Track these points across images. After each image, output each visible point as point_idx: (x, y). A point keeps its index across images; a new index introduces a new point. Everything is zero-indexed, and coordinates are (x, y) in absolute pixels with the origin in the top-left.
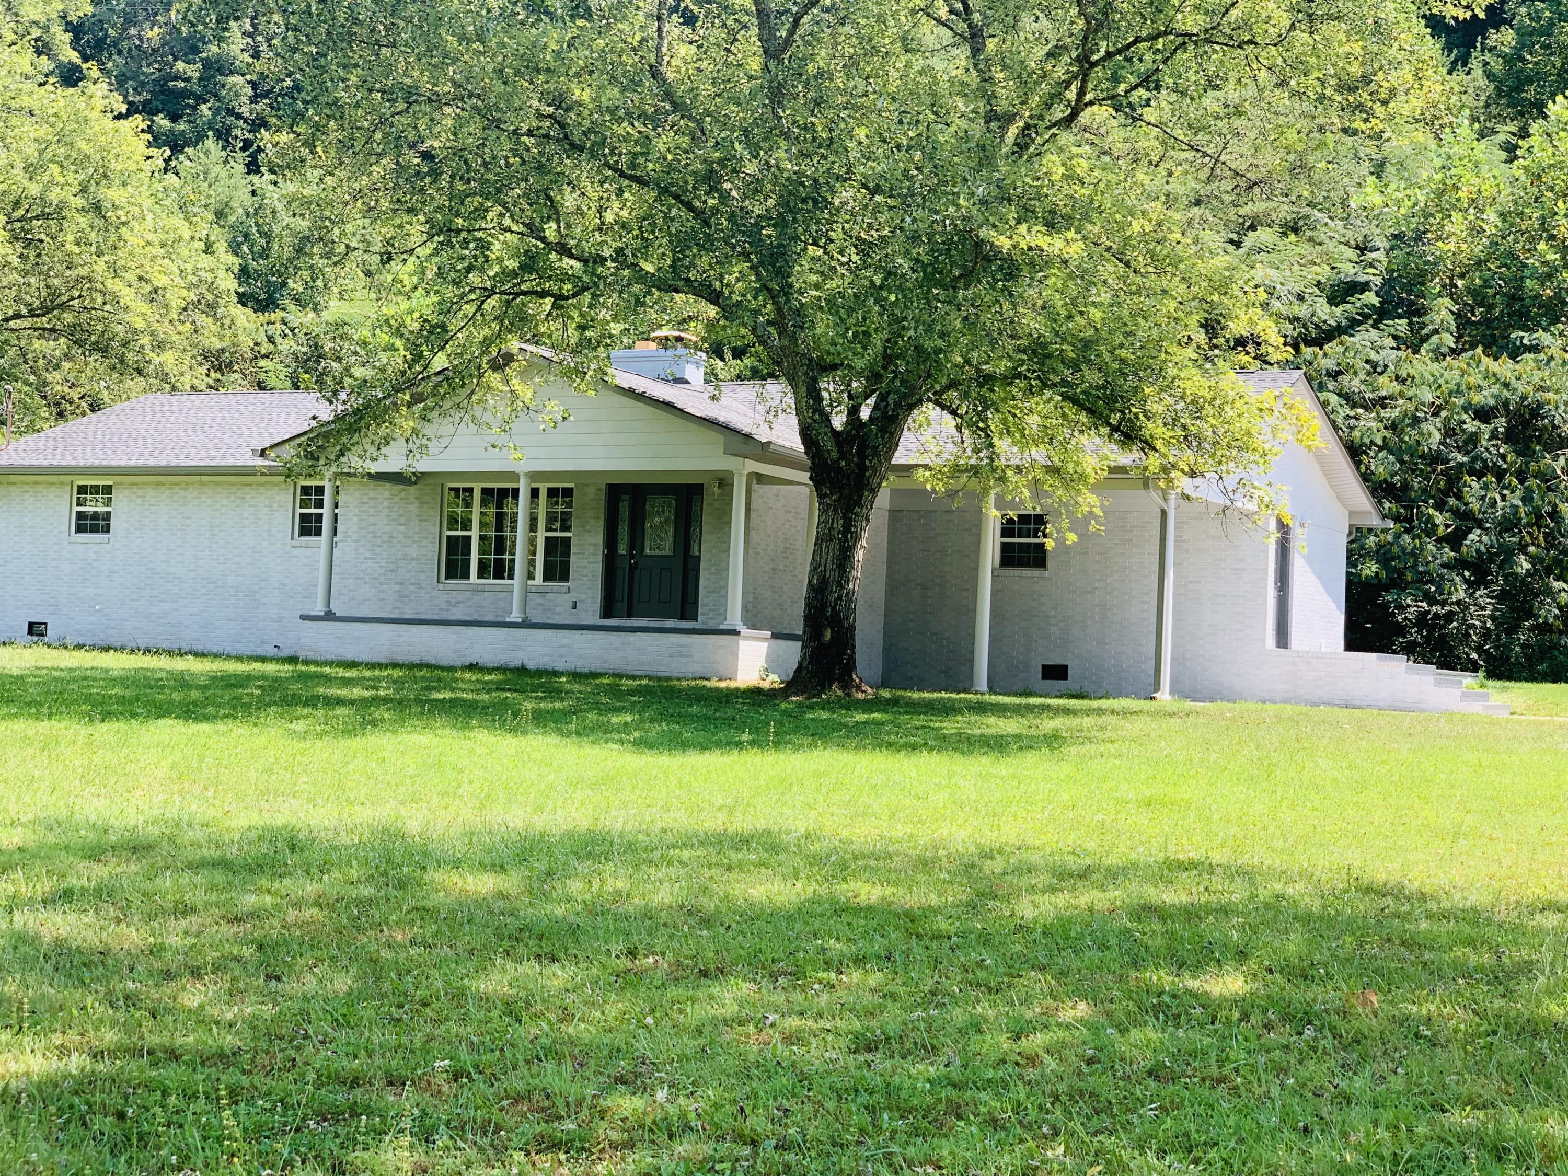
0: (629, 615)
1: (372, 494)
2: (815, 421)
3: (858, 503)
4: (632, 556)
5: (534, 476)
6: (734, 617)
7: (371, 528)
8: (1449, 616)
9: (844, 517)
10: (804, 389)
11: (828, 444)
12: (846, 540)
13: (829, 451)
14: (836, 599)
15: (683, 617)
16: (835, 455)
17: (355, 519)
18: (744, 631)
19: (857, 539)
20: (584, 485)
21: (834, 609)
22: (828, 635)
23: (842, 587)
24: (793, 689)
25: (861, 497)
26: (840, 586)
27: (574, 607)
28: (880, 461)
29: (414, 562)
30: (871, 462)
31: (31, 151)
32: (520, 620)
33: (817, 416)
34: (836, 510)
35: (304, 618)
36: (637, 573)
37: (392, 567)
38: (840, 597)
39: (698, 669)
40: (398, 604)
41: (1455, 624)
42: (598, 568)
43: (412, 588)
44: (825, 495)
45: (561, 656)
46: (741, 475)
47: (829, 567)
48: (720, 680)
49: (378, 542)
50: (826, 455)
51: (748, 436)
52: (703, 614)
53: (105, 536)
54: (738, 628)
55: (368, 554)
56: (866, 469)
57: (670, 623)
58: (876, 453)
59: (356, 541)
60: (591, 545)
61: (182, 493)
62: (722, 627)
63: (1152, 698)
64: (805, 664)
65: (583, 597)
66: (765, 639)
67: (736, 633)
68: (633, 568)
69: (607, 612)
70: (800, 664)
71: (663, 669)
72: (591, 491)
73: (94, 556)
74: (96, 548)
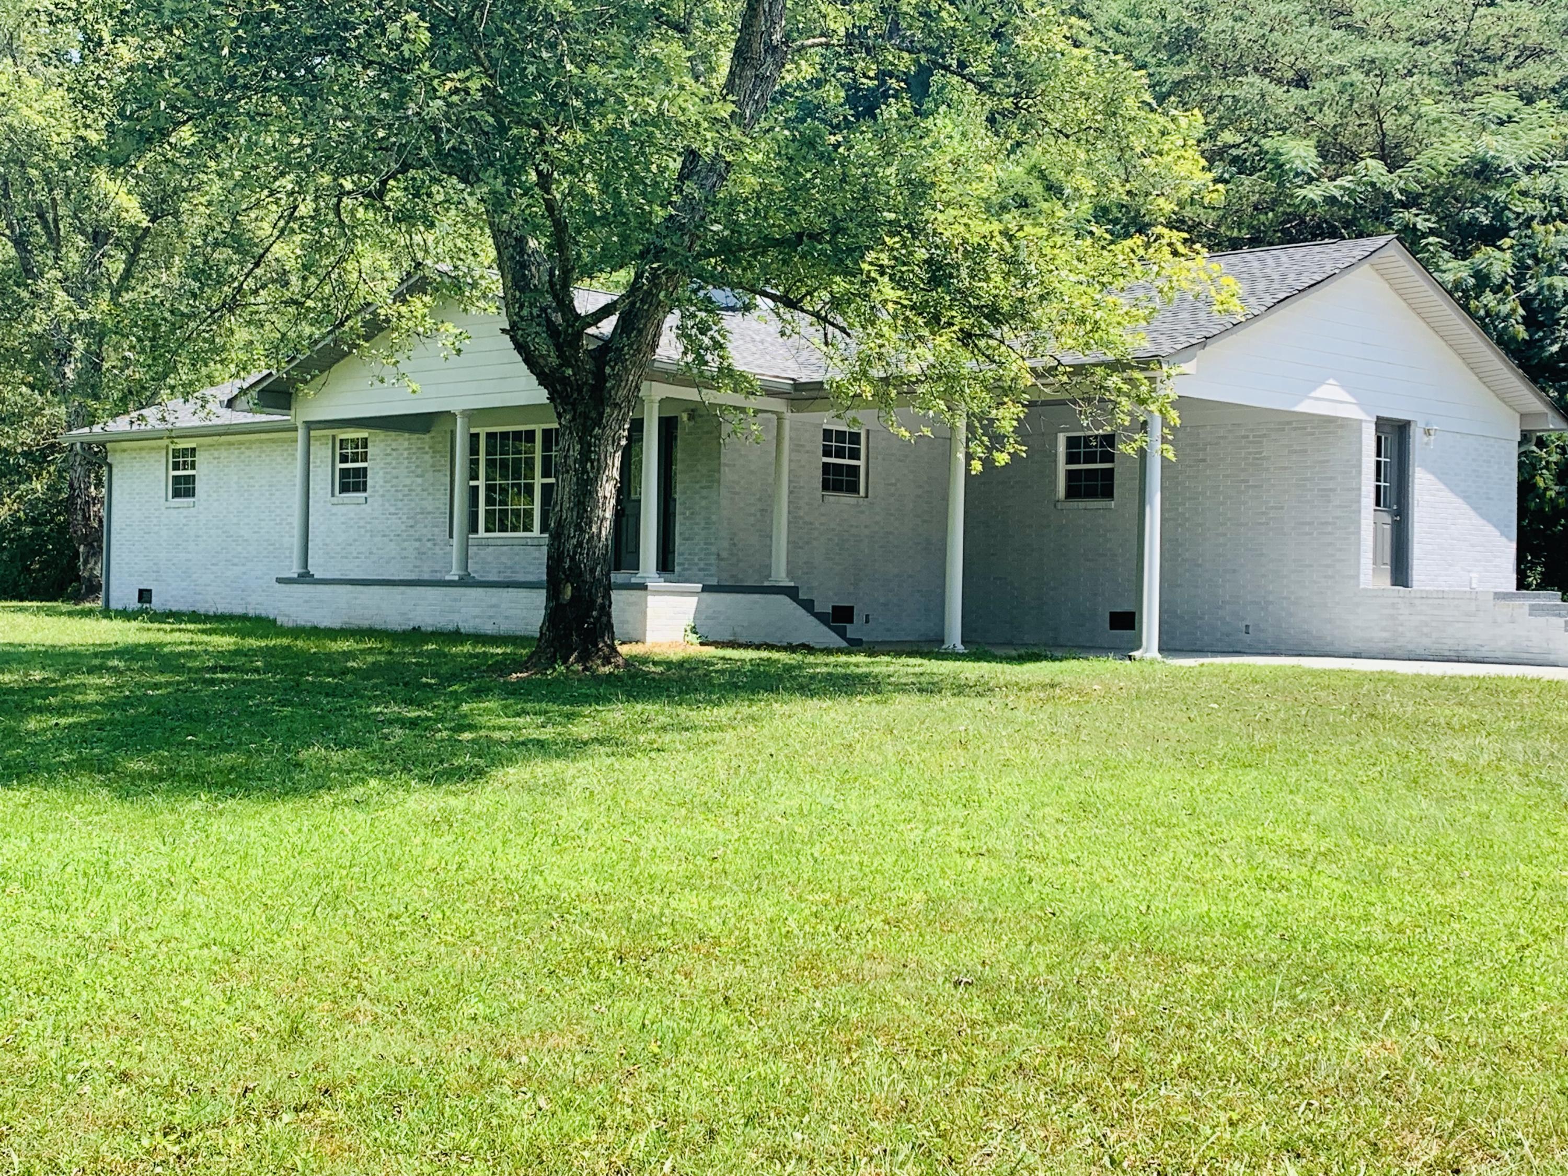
1: (394, 446)
3: (598, 423)
6: (647, 568)
7: (395, 481)
9: (581, 441)
12: (585, 471)
13: (544, 356)
14: (575, 547)
16: (554, 361)
17: (381, 473)
18: (658, 584)
21: (572, 559)
23: (582, 531)
25: (601, 415)
26: (579, 529)
28: (625, 368)
29: (429, 517)
30: (613, 369)
35: (279, 581)
36: (624, 519)
37: (411, 522)
38: (580, 544)
40: (418, 563)
43: (429, 544)
45: (491, 617)
46: (652, 402)
47: (566, 505)
49: (400, 496)
53: (191, 500)
54: (648, 582)
55: (392, 510)
56: (604, 378)
59: (383, 496)
61: (248, 453)
62: (633, 581)
64: (545, 630)
66: (692, 593)
73: (184, 521)
74: (185, 512)
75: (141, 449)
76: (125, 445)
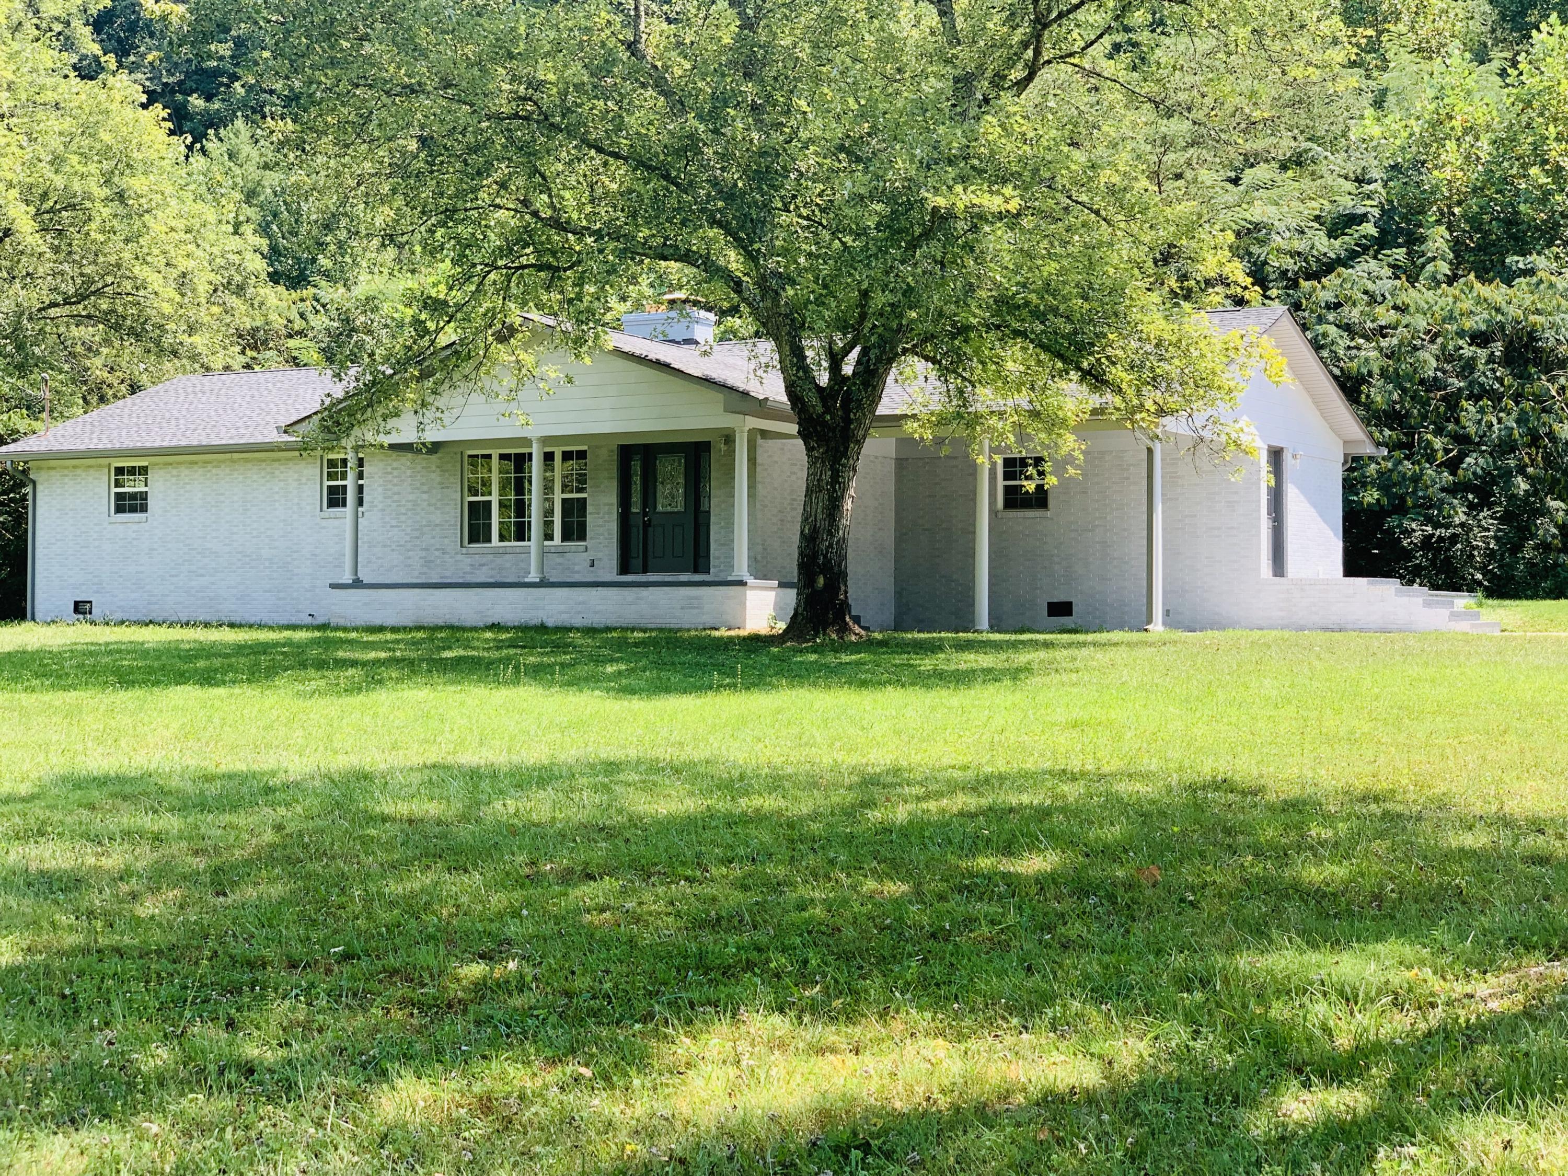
0: (645, 571)
1: (395, 465)
2: (799, 378)
3: (845, 454)
4: (645, 514)
5: (545, 440)
6: (741, 568)
7: (396, 497)
8: (1454, 539)
9: (832, 468)
10: (788, 348)
11: (813, 399)
12: (835, 490)
13: (813, 406)
14: (827, 547)
15: (696, 571)
16: (820, 409)
17: (380, 489)
18: (751, 581)
19: (845, 489)
20: (597, 447)
21: (825, 556)
22: (821, 581)
23: (832, 536)
24: (790, 635)
25: (847, 448)
26: (830, 534)
27: (592, 566)
28: (864, 415)
29: (438, 528)
30: (855, 415)
31: (56, 143)
32: (538, 580)
33: (801, 373)
34: (823, 462)
35: (334, 586)
36: (650, 529)
37: (416, 534)
38: (831, 545)
39: (707, 619)
40: (425, 570)
41: (1459, 546)
42: (613, 526)
43: (437, 553)
44: (813, 449)
45: (579, 613)
46: (742, 432)
47: (820, 516)
48: (729, 629)
49: (403, 510)
50: (811, 410)
51: (745, 394)
52: (715, 567)
53: (142, 516)
54: (745, 579)
55: (394, 523)
56: (850, 422)
57: (684, 577)
58: (860, 406)
59: (383, 510)
60: (605, 505)
61: (214, 471)
62: (730, 578)
63: (1146, 630)
64: (800, 610)
65: (600, 555)
66: (772, 588)
67: (742, 583)
68: (646, 525)
69: (624, 568)
70: (796, 610)
71: (674, 621)
72: (604, 453)
73: (134, 535)
74: (135, 527)
75: (75, 467)
76: (53, 463)
